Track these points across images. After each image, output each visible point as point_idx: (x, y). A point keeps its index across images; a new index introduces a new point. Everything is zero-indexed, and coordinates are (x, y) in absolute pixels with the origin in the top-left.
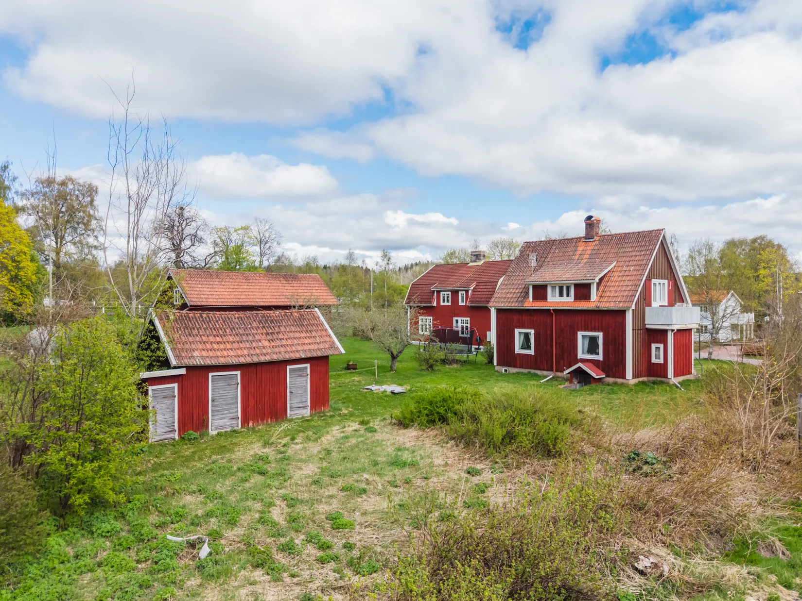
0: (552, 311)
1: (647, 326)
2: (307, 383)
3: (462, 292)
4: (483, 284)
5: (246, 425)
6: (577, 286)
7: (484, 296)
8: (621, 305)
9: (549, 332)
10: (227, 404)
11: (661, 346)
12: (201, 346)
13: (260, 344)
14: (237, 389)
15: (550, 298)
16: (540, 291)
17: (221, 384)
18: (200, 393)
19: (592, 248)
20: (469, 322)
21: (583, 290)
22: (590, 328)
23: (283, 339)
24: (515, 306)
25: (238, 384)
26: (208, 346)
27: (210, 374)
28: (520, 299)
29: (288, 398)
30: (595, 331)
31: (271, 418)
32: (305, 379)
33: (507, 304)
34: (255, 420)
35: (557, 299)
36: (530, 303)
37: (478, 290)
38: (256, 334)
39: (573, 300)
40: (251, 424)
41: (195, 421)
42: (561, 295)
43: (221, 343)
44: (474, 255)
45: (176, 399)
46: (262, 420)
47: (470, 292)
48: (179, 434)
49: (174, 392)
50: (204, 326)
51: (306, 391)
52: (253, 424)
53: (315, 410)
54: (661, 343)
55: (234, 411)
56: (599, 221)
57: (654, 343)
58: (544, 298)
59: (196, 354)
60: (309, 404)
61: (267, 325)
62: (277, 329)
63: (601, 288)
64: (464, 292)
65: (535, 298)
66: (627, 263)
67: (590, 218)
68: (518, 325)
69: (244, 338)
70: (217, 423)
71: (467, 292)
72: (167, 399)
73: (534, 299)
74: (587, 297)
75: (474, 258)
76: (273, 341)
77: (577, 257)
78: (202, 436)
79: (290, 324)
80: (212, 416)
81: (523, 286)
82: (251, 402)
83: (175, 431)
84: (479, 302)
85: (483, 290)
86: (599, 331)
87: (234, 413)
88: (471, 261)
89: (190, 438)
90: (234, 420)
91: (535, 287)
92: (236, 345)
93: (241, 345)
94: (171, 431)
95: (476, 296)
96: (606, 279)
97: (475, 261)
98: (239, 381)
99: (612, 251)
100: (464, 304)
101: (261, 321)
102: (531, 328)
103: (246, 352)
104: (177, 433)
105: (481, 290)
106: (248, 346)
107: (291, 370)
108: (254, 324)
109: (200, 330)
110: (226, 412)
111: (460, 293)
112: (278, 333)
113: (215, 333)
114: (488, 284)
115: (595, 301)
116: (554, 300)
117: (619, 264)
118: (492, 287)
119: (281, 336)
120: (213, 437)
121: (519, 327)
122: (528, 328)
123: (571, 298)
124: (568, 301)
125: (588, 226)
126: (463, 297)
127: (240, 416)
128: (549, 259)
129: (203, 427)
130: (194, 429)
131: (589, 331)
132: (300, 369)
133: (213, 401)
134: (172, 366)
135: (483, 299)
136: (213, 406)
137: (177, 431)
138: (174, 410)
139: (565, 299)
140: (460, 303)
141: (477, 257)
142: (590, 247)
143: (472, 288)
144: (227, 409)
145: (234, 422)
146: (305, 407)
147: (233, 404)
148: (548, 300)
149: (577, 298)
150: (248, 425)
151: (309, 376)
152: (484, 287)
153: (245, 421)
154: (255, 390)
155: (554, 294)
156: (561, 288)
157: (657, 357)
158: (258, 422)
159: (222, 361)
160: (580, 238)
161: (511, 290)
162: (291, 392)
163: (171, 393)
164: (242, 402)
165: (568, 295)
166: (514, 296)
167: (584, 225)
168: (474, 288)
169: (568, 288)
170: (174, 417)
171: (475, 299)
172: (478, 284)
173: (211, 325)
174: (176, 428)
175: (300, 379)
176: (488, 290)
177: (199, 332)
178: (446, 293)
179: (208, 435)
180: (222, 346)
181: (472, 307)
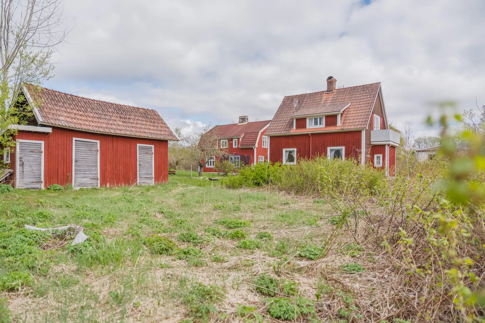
0: (310, 135)
1: (372, 143)
2: (152, 160)
3: (235, 140)
4: (249, 134)
5: (104, 185)
6: (327, 117)
7: (250, 141)
8: (359, 127)
9: (307, 149)
10: (88, 166)
11: (381, 156)
12: (66, 114)
13: (115, 122)
14: (97, 155)
15: (308, 126)
16: (301, 122)
17: (83, 148)
18: (65, 154)
19: (332, 96)
20: (240, 158)
21: (331, 119)
22: (336, 144)
23: (133, 123)
24: (284, 133)
25: (98, 151)
26: (72, 116)
27: (74, 139)
28: (286, 129)
29: (138, 169)
30: (340, 146)
31: (125, 183)
32: (150, 157)
33: (278, 132)
34: (112, 183)
35: (313, 126)
36: (294, 131)
37: (246, 138)
38: (112, 116)
39: (324, 126)
40: (108, 185)
41: (59, 177)
42: (316, 123)
43: (84, 116)
44: (241, 119)
45: (43, 155)
46: (117, 183)
47: (241, 139)
48: (45, 186)
49: (41, 148)
50: (69, 102)
51: (151, 166)
52: (110, 185)
53: (158, 181)
54: (381, 154)
55: (95, 172)
56: (336, 81)
57: (376, 154)
58: (304, 126)
59: (61, 118)
60: (153, 176)
61: (120, 112)
62: (128, 116)
63: (343, 118)
64: (237, 140)
65: (298, 127)
66: (358, 103)
67: (330, 78)
68: (285, 146)
69: (103, 117)
70: (79, 180)
71: (238, 139)
72: (34, 153)
73: (296, 128)
74: (334, 124)
75: (241, 120)
76: (125, 123)
77: (323, 102)
78: (66, 189)
79: (138, 115)
80: (75, 174)
81: (288, 121)
82: (109, 168)
83: (42, 182)
84: (247, 145)
85: (249, 138)
86: (342, 146)
87: (94, 174)
88: (239, 122)
89: (55, 189)
90: (94, 180)
91: (297, 120)
92: (96, 120)
93: (100, 121)
94: (37, 182)
95: (245, 142)
96: (346, 113)
97: (242, 122)
98: (99, 148)
99: (347, 97)
100: (236, 147)
101: (115, 109)
102: (294, 147)
103: (104, 125)
104: (43, 185)
105: (248, 138)
106: (106, 122)
107: (141, 148)
108: (110, 110)
109: (65, 104)
110: (87, 172)
111: (234, 140)
112: (129, 119)
113: (77, 108)
114: (252, 134)
115: (340, 126)
116: (311, 127)
117: (353, 104)
118: (255, 135)
119: (131, 121)
120: (76, 191)
121: (286, 147)
122: (292, 147)
123: (323, 125)
124: (321, 127)
125: (329, 83)
126: (236, 143)
127: (99, 177)
128: (303, 105)
129: (67, 182)
130: (59, 182)
131: (335, 146)
132: (147, 148)
133: (76, 161)
134: (39, 123)
135: (249, 143)
136: (76, 166)
137: (43, 182)
138: (41, 164)
139: (319, 126)
140: (234, 147)
141: (243, 119)
142: (331, 96)
143: (242, 137)
144: (89, 170)
145: (94, 181)
146: (151, 178)
147: (94, 166)
148: (307, 128)
149: (327, 125)
150: (106, 186)
151: (153, 155)
152: (250, 136)
153: (104, 182)
154: (112, 158)
155: (311, 124)
156: (316, 119)
157: (379, 163)
158: (114, 184)
159: (84, 128)
160: (323, 92)
161: (280, 124)
162: (140, 165)
163: (38, 149)
164: (101, 166)
165: (320, 124)
166: (282, 127)
167: (326, 82)
168: (243, 137)
169: (320, 119)
170: (40, 170)
171: (244, 144)
172: (245, 134)
173: (74, 103)
174: (43, 179)
175: (146, 156)
176: (252, 137)
177: (64, 105)
178: (224, 140)
179: (72, 188)
180: (84, 118)
181: (242, 149)
